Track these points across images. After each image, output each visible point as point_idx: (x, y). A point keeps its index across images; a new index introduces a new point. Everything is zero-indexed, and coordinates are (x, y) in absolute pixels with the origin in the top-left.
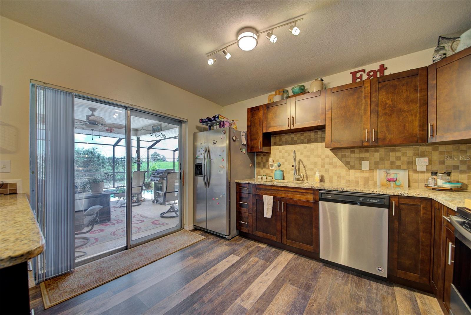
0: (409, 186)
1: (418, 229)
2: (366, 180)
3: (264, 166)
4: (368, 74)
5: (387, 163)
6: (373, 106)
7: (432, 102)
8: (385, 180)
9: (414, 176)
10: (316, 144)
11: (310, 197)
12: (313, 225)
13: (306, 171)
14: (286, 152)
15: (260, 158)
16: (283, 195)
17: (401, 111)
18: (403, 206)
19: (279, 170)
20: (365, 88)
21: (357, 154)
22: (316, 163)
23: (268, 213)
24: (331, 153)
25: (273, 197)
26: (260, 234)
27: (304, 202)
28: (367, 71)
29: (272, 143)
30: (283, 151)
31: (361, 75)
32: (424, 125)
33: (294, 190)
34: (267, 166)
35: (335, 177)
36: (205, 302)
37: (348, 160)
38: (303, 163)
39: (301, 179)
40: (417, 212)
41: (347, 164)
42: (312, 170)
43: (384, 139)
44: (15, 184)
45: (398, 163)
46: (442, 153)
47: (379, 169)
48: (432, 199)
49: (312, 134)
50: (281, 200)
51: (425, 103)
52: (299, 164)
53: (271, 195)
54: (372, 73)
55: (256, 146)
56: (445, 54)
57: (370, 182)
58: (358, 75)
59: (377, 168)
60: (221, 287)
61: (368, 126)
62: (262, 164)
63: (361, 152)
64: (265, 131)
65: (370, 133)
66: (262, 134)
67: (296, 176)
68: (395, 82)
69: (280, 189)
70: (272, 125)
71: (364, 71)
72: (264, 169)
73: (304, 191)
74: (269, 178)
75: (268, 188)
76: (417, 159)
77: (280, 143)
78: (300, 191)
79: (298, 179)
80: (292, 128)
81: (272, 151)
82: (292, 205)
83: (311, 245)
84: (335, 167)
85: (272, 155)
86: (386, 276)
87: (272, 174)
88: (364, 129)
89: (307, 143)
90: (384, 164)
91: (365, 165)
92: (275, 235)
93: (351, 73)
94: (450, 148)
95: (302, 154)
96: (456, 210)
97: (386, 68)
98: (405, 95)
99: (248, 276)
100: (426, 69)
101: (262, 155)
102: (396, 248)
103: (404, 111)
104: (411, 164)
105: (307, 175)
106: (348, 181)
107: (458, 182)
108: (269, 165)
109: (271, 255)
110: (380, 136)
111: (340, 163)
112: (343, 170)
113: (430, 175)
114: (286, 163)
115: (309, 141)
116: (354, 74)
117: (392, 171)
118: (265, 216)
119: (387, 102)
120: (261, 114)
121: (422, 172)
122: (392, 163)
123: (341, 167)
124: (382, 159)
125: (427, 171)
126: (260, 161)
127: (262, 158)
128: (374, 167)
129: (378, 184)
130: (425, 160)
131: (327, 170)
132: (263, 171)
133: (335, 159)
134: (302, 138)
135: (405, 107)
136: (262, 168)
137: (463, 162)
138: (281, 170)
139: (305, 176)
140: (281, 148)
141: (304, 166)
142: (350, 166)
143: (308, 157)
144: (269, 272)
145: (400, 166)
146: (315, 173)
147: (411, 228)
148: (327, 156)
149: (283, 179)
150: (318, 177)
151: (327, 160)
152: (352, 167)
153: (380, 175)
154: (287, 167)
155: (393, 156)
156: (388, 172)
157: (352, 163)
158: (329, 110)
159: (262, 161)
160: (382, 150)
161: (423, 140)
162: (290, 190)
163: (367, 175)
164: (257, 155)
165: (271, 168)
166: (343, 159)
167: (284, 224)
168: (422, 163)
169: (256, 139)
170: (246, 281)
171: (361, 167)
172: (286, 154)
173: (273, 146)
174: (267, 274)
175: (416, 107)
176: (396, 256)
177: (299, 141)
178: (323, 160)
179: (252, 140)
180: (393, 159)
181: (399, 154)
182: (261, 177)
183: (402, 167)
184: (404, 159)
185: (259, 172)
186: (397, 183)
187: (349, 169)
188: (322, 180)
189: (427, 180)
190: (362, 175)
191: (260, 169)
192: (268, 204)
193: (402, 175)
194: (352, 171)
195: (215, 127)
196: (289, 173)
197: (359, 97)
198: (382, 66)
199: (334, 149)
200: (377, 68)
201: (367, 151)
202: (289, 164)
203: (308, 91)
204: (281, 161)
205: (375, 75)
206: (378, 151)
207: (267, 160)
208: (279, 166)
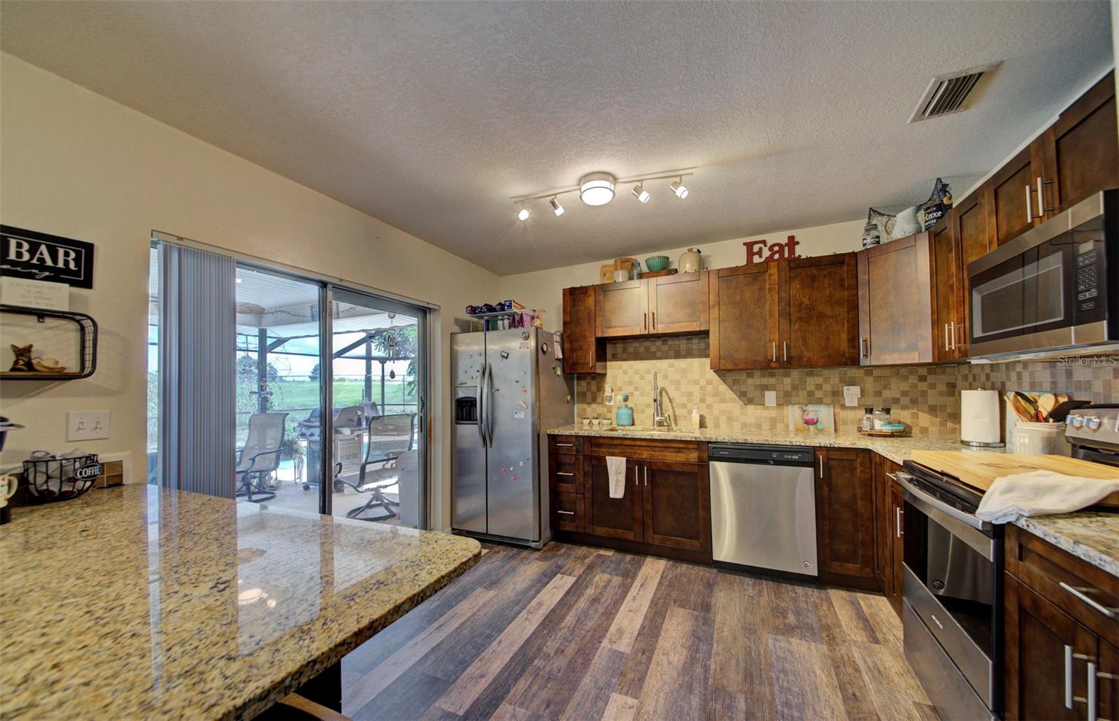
0: (836, 430)
1: (854, 496)
2: (773, 423)
3: (594, 400)
4: (771, 248)
5: (803, 395)
6: (783, 304)
7: (863, 306)
8: (802, 422)
9: (842, 414)
10: (689, 360)
11: (693, 456)
12: (700, 505)
13: (673, 409)
14: (636, 372)
15: (584, 383)
16: (645, 454)
17: (822, 316)
18: (834, 463)
19: (626, 407)
20: (770, 275)
21: (758, 379)
22: (690, 394)
23: (617, 489)
24: (714, 377)
25: (625, 458)
26: (601, 531)
27: (683, 464)
28: (769, 244)
29: (609, 356)
30: (631, 372)
31: (761, 248)
32: (854, 339)
33: (665, 445)
34: (599, 400)
35: (723, 419)
36: (552, 655)
37: (743, 388)
38: (667, 394)
39: (665, 424)
40: (853, 470)
41: (742, 395)
42: (684, 406)
43: (801, 357)
44: (119, 464)
45: (819, 394)
46: (877, 379)
47: (791, 404)
48: (869, 451)
49: (682, 344)
50: (641, 464)
51: (854, 307)
52: (661, 396)
53: (621, 454)
54: (776, 248)
55: (582, 361)
56: (878, 237)
57: (779, 426)
58: (756, 248)
59: (788, 403)
60: (566, 629)
61: (777, 336)
62: (589, 396)
63: (764, 376)
64: (599, 335)
65: (780, 348)
66: (594, 339)
67: (657, 419)
68: (814, 271)
69: (638, 443)
70: (613, 324)
71: (764, 242)
72: (594, 406)
73: (681, 446)
74: (605, 422)
75: (616, 442)
76: (845, 388)
77: (625, 356)
78: (676, 445)
79: (660, 424)
80: (652, 331)
81: (609, 372)
82: (662, 471)
83: (697, 538)
84: (723, 401)
85: (609, 379)
86: (816, 574)
87: (609, 416)
88: (771, 341)
89: (675, 358)
90: (797, 396)
91: (770, 397)
92: (629, 528)
93: (744, 244)
94: (888, 372)
95: (665, 377)
96: (901, 464)
97: (798, 243)
98: (827, 292)
99: (605, 605)
100: (854, 255)
101: (589, 379)
102: (827, 528)
103: (828, 317)
104: (836, 396)
105: (675, 416)
106: (744, 425)
107: (899, 422)
108: (603, 398)
109: (629, 566)
110: (794, 353)
111: (730, 394)
112: (733, 405)
113: (864, 412)
114: (637, 394)
115: (678, 355)
116: (749, 246)
117: (810, 408)
118: (612, 495)
119: (803, 300)
120: (590, 301)
121: (852, 408)
122: (811, 394)
123: (733, 401)
124: (795, 387)
125: (860, 406)
126: (585, 390)
127: (589, 384)
128: (785, 400)
129: (792, 428)
130: (856, 390)
131: (709, 406)
132: (591, 410)
133: (723, 388)
134: (665, 348)
135: (828, 310)
136: (591, 404)
137: (904, 393)
138: (629, 406)
139: (672, 418)
140: (626, 365)
141: (669, 399)
142: (747, 398)
143: (677, 383)
144: (637, 594)
145: (821, 399)
146: (690, 412)
147: (845, 496)
148: (709, 382)
149: (633, 425)
150: (695, 418)
151: (709, 388)
152: (750, 401)
153: (793, 414)
154: (643, 400)
155: (811, 382)
156: (805, 408)
157: (750, 395)
158: (714, 305)
159: (589, 390)
160: (795, 373)
161: (855, 362)
162: (657, 444)
163: (773, 413)
164: (578, 378)
165: (607, 403)
166: (735, 387)
167: (648, 507)
168: (851, 395)
169: (581, 348)
170: (603, 614)
171: (764, 402)
172: (637, 377)
173: (610, 361)
174: (634, 597)
175: (842, 311)
176: (827, 541)
177: (659, 354)
178: (702, 388)
179: (572, 350)
180: (811, 388)
181: (819, 380)
182: (588, 421)
183: (825, 400)
184: (827, 387)
185: (584, 410)
186: (819, 426)
187: (746, 404)
188: (702, 425)
189: (861, 420)
190: (765, 413)
191: (585, 406)
192: (618, 473)
193: (824, 414)
194: (750, 408)
195: (500, 323)
196: (643, 412)
197: (761, 289)
198: (791, 239)
199: (720, 371)
200: (784, 241)
201: (772, 375)
202: (642, 395)
203: (674, 266)
204: (628, 390)
205: (781, 252)
206: (788, 375)
207: (600, 388)
208: (626, 399)
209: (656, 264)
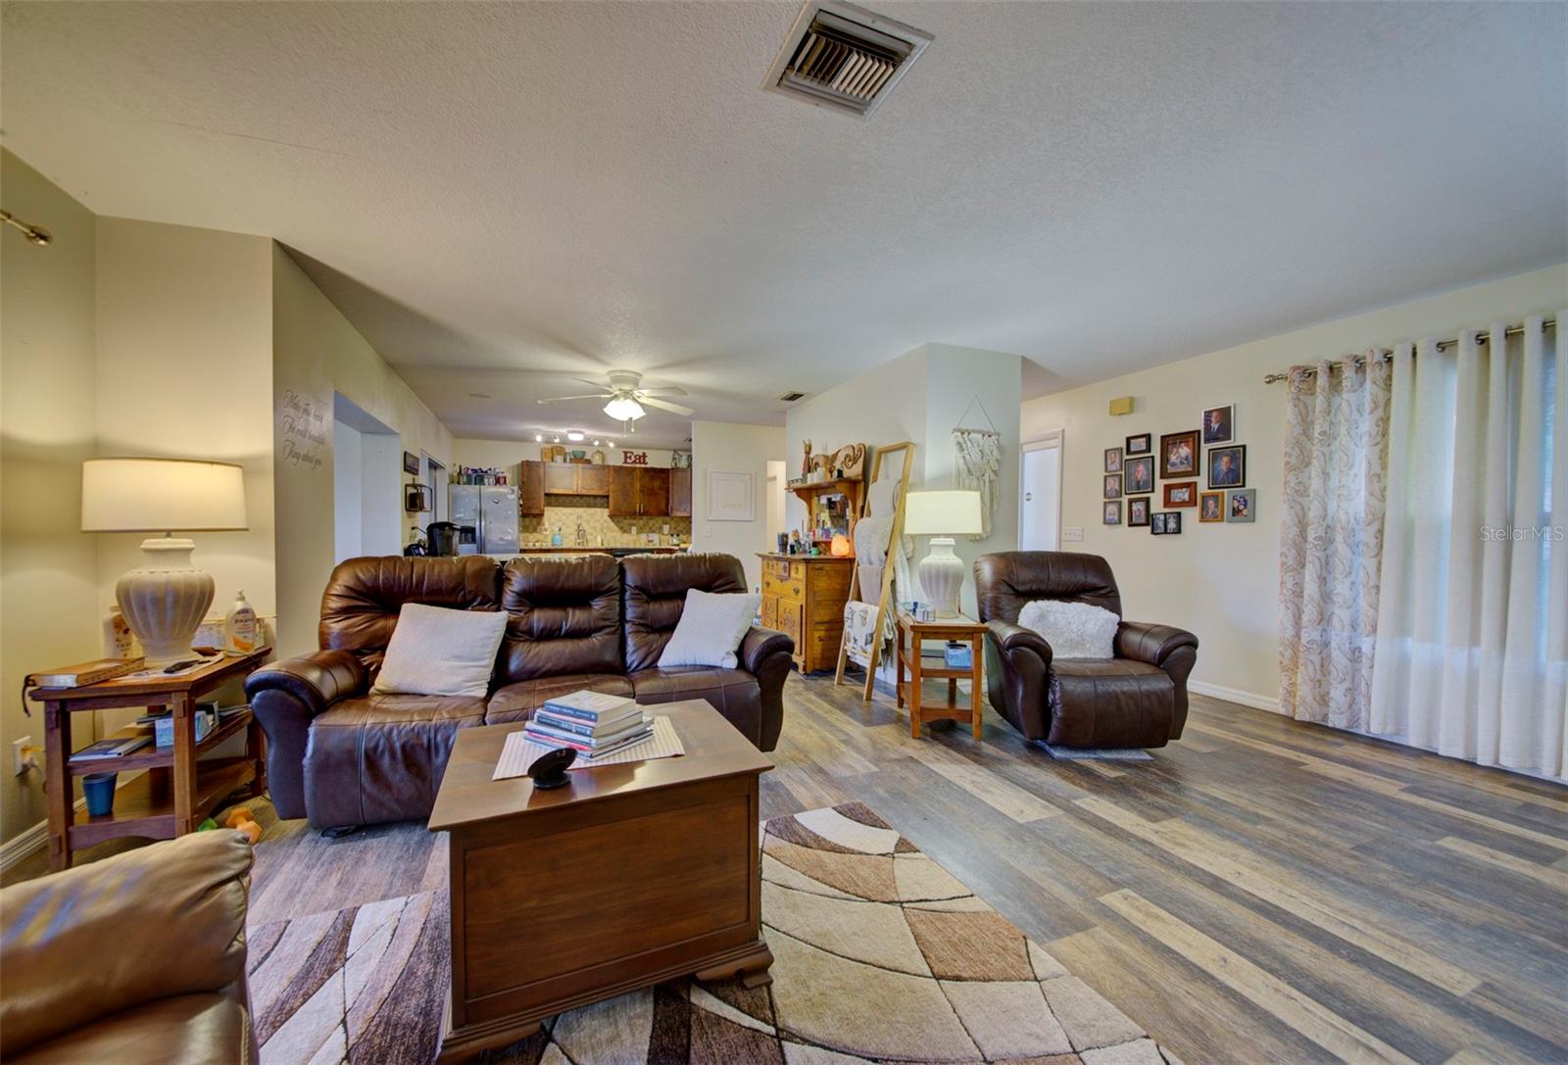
0: (660, 544)
2: (635, 542)
3: (535, 530)
5: (648, 528)
7: (671, 492)
8: (647, 541)
9: (662, 537)
10: (596, 510)
14: (564, 514)
15: (527, 521)
17: (656, 494)
19: (559, 534)
20: (636, 475)
21: (628, 521)
22: (595, 528)
24: (608, 519)
28: (634, 455)
30: (560, 514)
31: (631, 456)
32: (667, 505)
34: (538, 530)
35: (612, 541)
37: (622, 525)
39: (582, 544)
41: (621, 528)
42: (592, 534)
43: (647, 512)
45: (654, 528)
46: (675, 522)
47: (642, 533)
49: (592, 500)
51: (668, 492)
55: (532, 507)
56: (676, 463)
57: (638, 543)
61: (639, 501)
62: (531, 527)
63: (631, 519)
64: (547, 492)
65: (640, 507)
66: (543, 494)
67: (578, 541)
68: (653, 474)
70: (556, 486)
71: (632, 454)
72: (535, 534)
74: (544, 544)
76: (664, 526)
77: (558, 505)
79: (579, 544)
81: (546, 513)
84: (612, 529)
85: (545, 519)
87: (546, 540)
88: (636, 503)
90: (645, 528)
91: (634, 529)
94: (679, 519)
95: (582, 518)
98: (658, 484)
100: (668, 470)
101: (531, 518)
103: (659, 495)
104: (661, 528)
105: (587, 540)
106: (622, 544)
108: (541, 529)
110: (645, 510)
111: (616, 528)
112: (617, 533)
113: (671, 536)
114: (564, 527)
115: (589, 506)
116: (626, 453)
117: (650, 535)
119: (649, 487)
120: (537, 471)
121: (666, 535)
122: (651, 528)
123: (617, 531)
124: (644, 525)
125: (669, 534)
126: (528, 525)
127: (530, 521)
128: (640, 531)
129: (643, 544)
130: (668, 526)
131: (605, 534)
132: (533, 536)
133: (612, 524)
134: (582, 501)
135: (658, 492)
136: (532, 533)
137: (684, 528)
139: (585, 541)
140: (558, 511)
141: (585, 530)
142: (624, 531)
146: (596, 538)
148: (605, 521)
149: (562, 545)
150: (599, 539)
151: (606, 525)
152: (625, 532)
153: (643, 537)
154: (570, 530)
155: (651, 522)
156: (648, 535)
157: (625, 528)
158: (612, 484)
159: (531, 524)
160: (645, 518)
161: (667, 514)
163: (634, 535)
165: (546, 533)
166: (618, 525)
168: (666, 528)
169: (531, 499)
171: (631, 530)
172: (564, 517)
173: (549, 508)
175: (663, 493)
178: (602, 525)
180: (651, 526)
181: (654, 522)
182: (532, 544)
183: (656, 531)
184: (657, 525)
185: (527, 538)
186: (653, 543)
187: (621, 531)
188: (603, 541)
190: (630, 535)
191: (528, 534)
193: (655, 537)
194: (623, 534)
195: (486, 481)
196: (567, 537)
197: (633, 479)
198: (644, 454)
199: (611, 516)
200: (641, 454)
201: (635, 519)
202: (568, 527)
203: (587, 457)
204: (560, 524)
205: (640, 459)
206: (641, 519)
207: (539, 524)
208: (560, 530)
209: (579, 455)
